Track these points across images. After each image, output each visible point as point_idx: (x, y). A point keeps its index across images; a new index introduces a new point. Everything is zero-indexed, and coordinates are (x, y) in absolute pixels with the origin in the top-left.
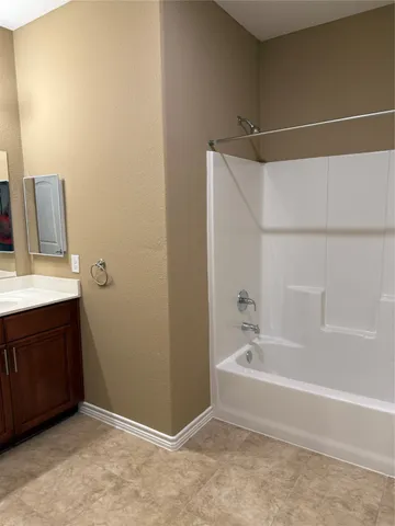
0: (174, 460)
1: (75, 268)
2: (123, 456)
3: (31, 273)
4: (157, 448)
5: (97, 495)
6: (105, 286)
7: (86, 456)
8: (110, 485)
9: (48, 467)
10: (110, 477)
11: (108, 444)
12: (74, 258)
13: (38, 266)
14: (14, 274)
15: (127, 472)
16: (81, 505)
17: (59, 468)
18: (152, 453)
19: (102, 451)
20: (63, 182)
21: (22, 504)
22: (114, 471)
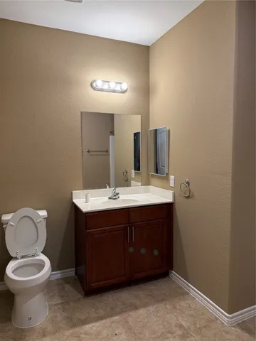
0: (227, 333)
1: (172, 184)
2: (192, 316)
3: (149, 184)
4: (217, 319)
5: (169, 335)
6: (188, 197)
7: (168, 306)
8: (180, 332)
9: (145, 306)
10: (181, 326)
11: (183, 304)
12: (172, 177)
13: (154, 181)
14: (140, 184)
15: (192, 328)
16: (159, 337)
17: (151, 309)
18: (212, 321)
19: (178, 307)
20: (169, 131)
21: (127, 322)
22: (184, 324)
